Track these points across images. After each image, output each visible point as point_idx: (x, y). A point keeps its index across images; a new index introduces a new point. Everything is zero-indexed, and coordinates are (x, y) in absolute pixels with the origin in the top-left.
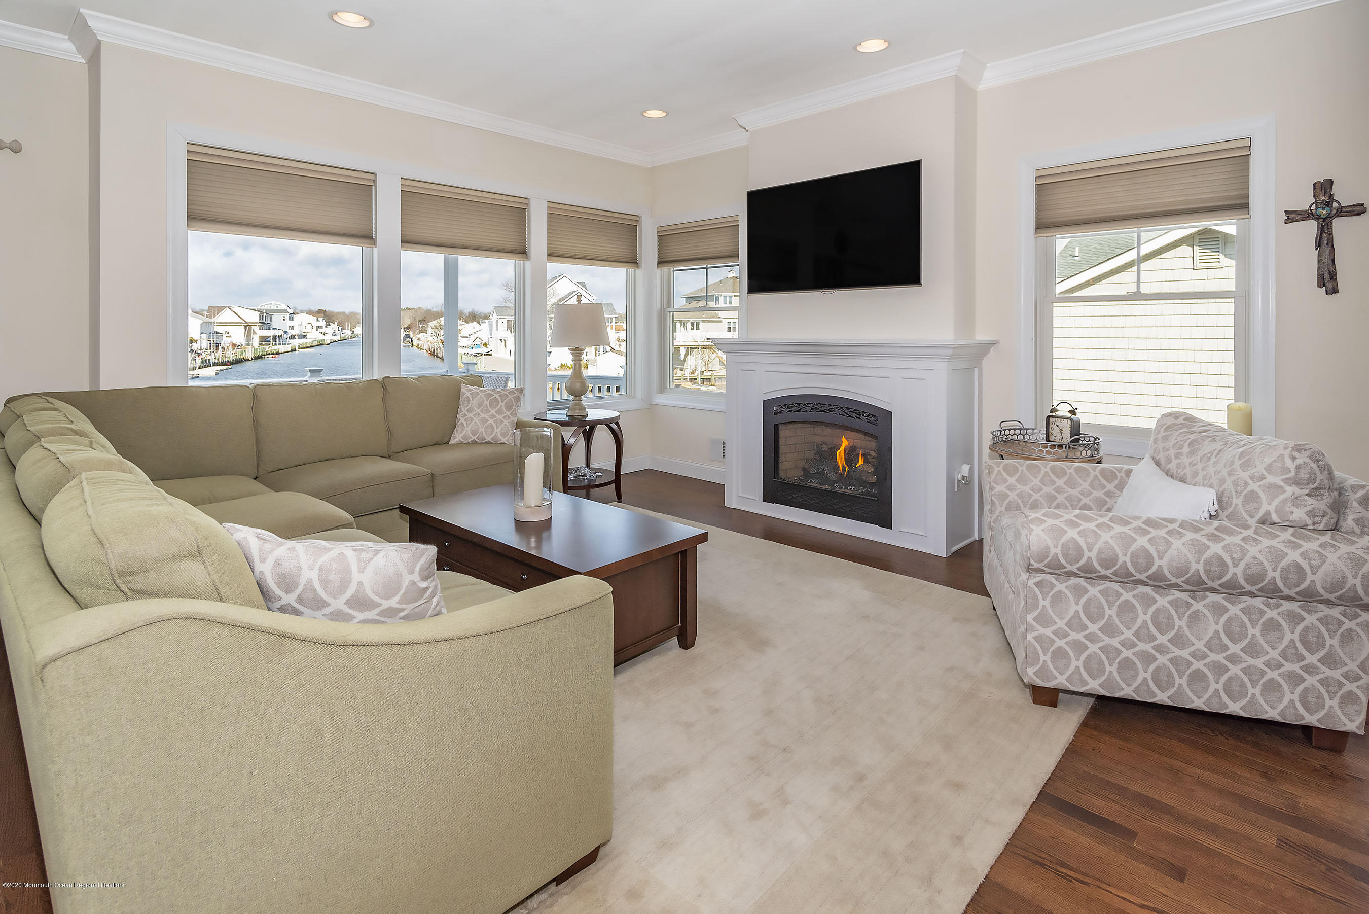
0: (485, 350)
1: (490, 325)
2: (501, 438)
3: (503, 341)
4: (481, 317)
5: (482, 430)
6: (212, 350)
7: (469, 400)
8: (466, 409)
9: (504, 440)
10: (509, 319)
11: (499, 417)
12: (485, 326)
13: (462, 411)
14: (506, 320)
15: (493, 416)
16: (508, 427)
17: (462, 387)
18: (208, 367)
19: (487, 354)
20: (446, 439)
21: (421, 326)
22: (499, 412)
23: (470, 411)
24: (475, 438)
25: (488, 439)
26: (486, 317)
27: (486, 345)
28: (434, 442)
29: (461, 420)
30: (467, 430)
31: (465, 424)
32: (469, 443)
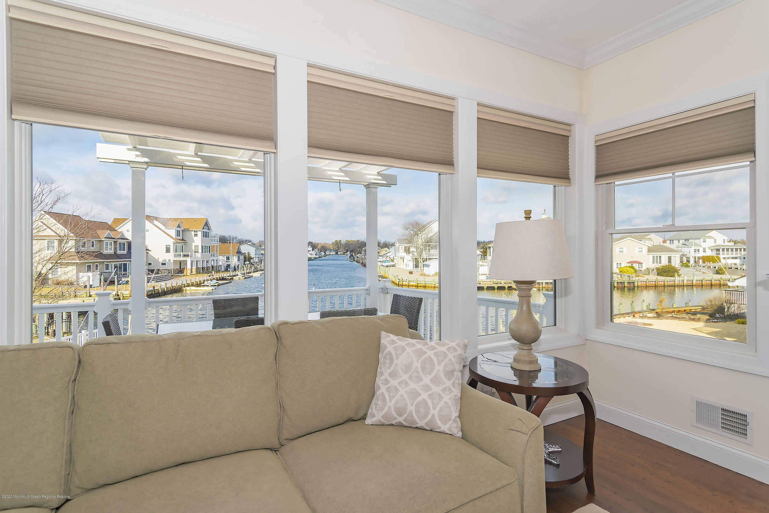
0: (392, 263)
1: (395, 249)
2: (440, 424)
3: (402, 259)
4: (390, 245)
5: (411, 408)
6: (259, 263)
7: (391, 359)
8: (389, 371)
9: (444, 428)
10: (405, 246)
11: (436, 389)
12: (392, 249)
13: (382, 374)
14: (404, 246)
15: (427, 388)
16: (449, 407)
17: (382, 336)
18: (257, 271)
19: (393, 266)
20: (361, 414)
21: (358, 250)
22: (436, 380)
23: (393, 375)
24: (400, 419)
25: (421, 423)
26: (393, 245)
27: (392, 261)
28: (345, 418)
29: (382, 390)
30: (389, 407)
31: (386, 395)
32: (392, 425)
